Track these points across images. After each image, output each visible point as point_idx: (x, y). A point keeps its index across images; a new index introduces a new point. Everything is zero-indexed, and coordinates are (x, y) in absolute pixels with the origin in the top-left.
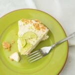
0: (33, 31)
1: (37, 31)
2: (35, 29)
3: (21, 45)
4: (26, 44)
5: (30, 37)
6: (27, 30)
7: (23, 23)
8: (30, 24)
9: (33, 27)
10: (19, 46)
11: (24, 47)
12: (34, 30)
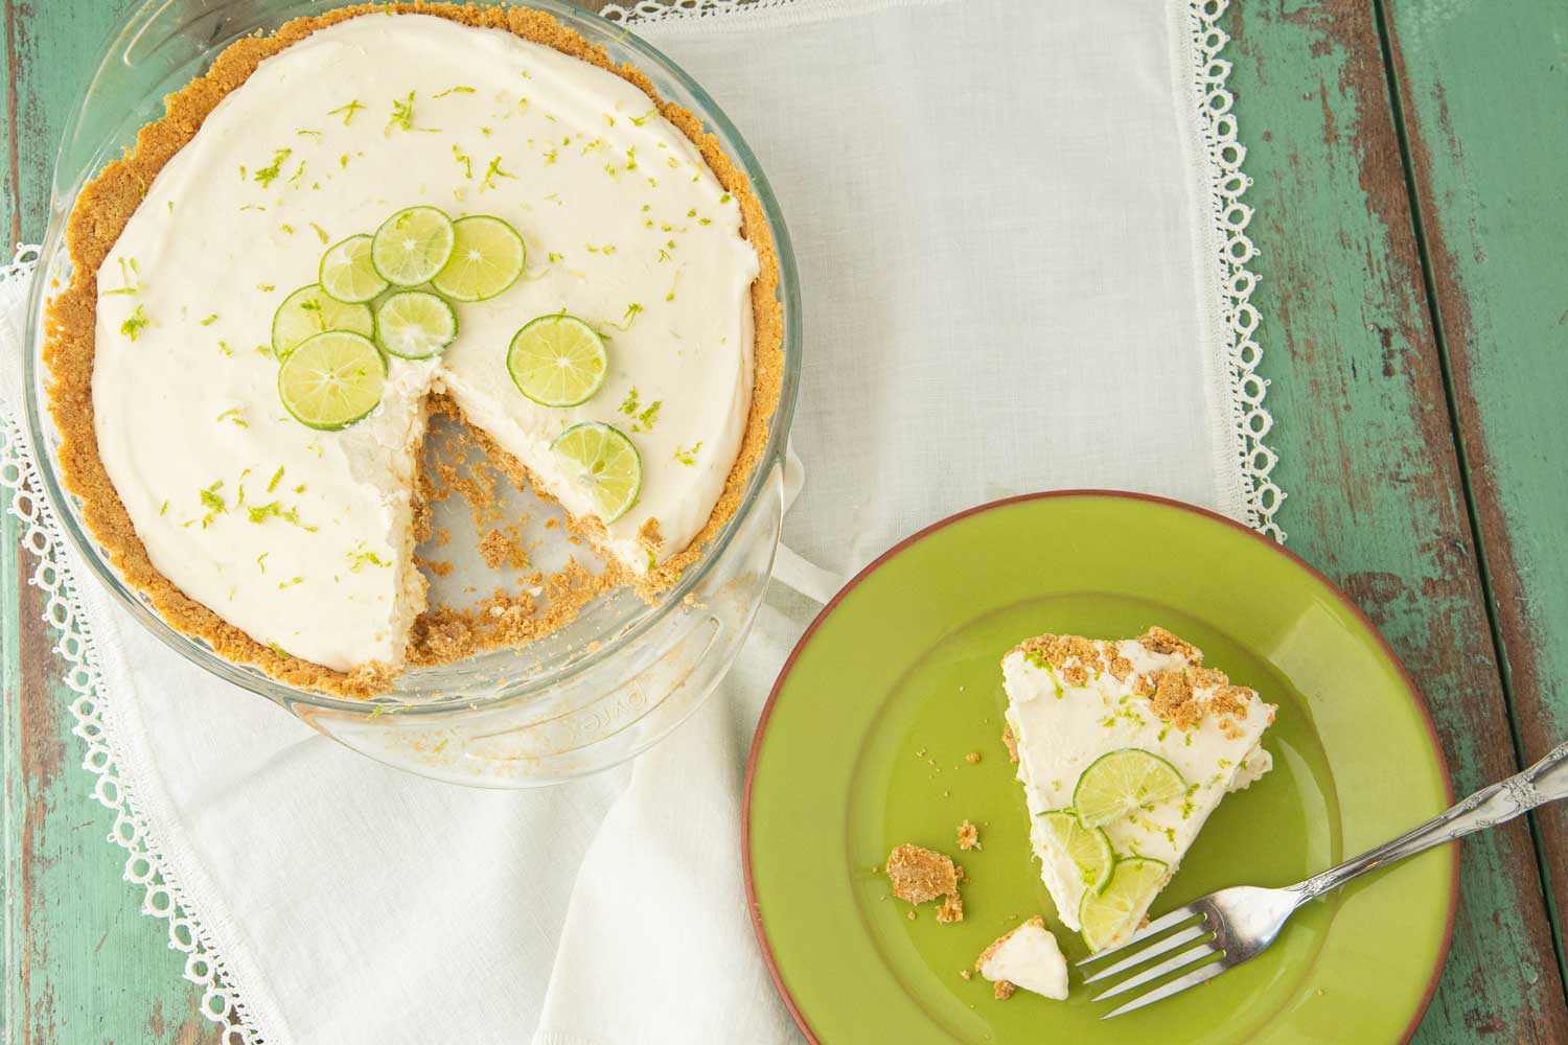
0: (1148, 739)
1: (1176, 735)
2: (1156, 726)
3: (1075, 873)
4: (1117, 860)
5: (1132, 802)
6: (1094, 741)
7: (1044, 679)
8: (1106, 678)
9: (1142, 703)
10: (1049, 876)
11: (1102, 891)
12: (1149, 729)
